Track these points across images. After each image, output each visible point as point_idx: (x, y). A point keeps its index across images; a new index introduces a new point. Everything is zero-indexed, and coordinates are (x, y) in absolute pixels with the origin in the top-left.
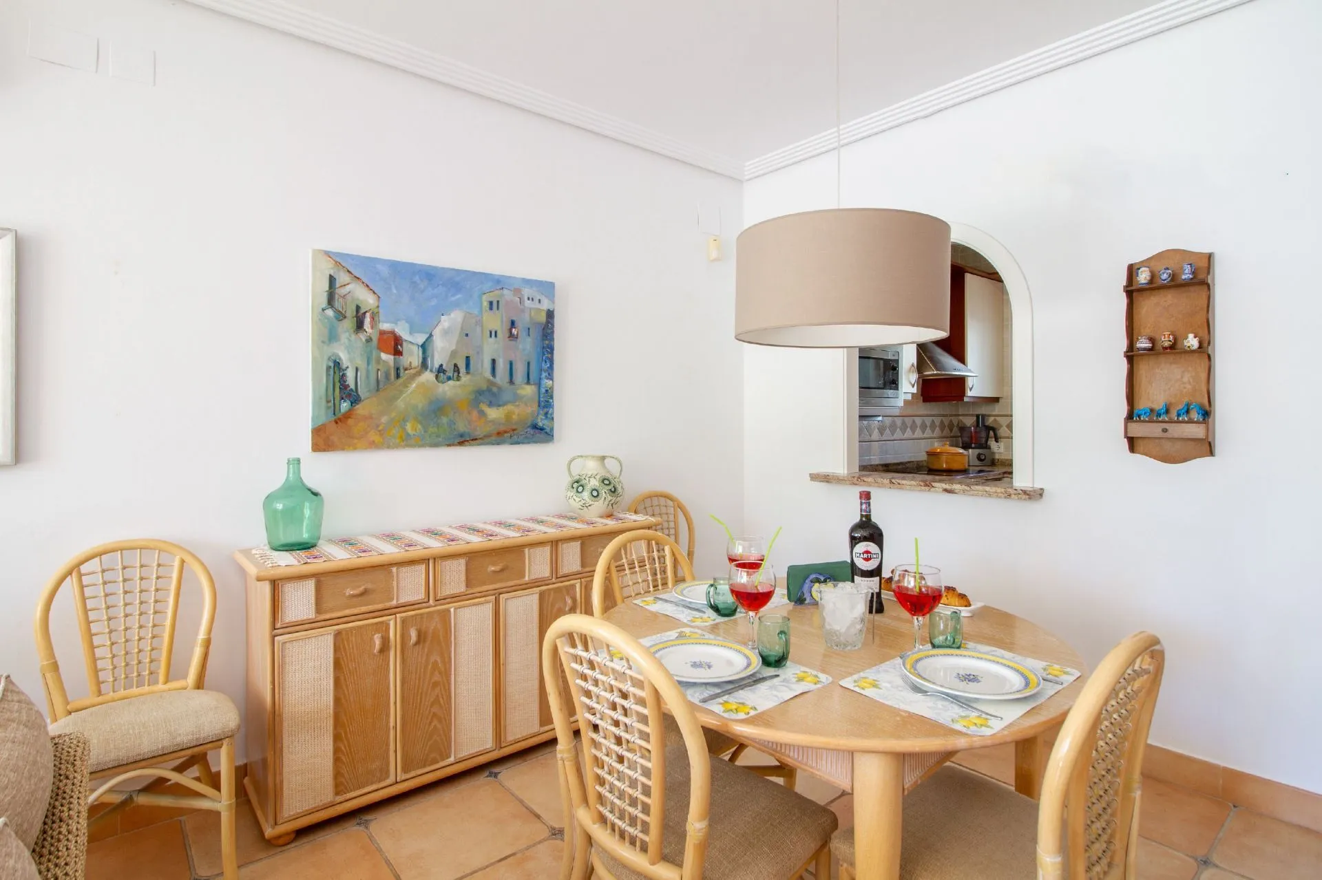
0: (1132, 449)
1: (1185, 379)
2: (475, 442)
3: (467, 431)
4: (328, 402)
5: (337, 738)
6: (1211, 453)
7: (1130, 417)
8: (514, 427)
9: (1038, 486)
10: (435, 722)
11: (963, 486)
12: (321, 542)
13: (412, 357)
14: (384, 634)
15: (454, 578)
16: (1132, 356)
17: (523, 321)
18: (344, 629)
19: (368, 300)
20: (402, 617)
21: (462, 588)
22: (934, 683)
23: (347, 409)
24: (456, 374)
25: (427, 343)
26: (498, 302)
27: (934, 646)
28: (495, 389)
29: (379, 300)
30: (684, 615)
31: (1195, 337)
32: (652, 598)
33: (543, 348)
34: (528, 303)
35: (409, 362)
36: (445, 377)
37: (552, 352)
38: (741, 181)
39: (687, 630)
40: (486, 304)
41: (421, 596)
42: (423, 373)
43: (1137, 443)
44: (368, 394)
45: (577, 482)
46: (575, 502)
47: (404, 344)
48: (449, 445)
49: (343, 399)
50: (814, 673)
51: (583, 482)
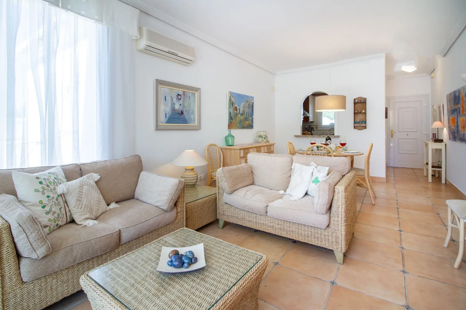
0: (354, 128)
1: (362, 117)
3: (244, 126)
6: (366, 129)
7: (355, 123)
8: (249, 125)
13: (238, 111)
16: (355, 113)
17: (250, 104)
23: (231, 121)
24: (243, 115)
25: (240, 109)
26: (247, 101)
28: (247, 118)
29: (235, 101)
31: (364, 111)
33: (252, 110)
38: (275, 75)
42: (239, 115)
43: (355, 127)
44: (234, 118)
45: (260, 136)
48: (242, 129)
49: (231, 119)
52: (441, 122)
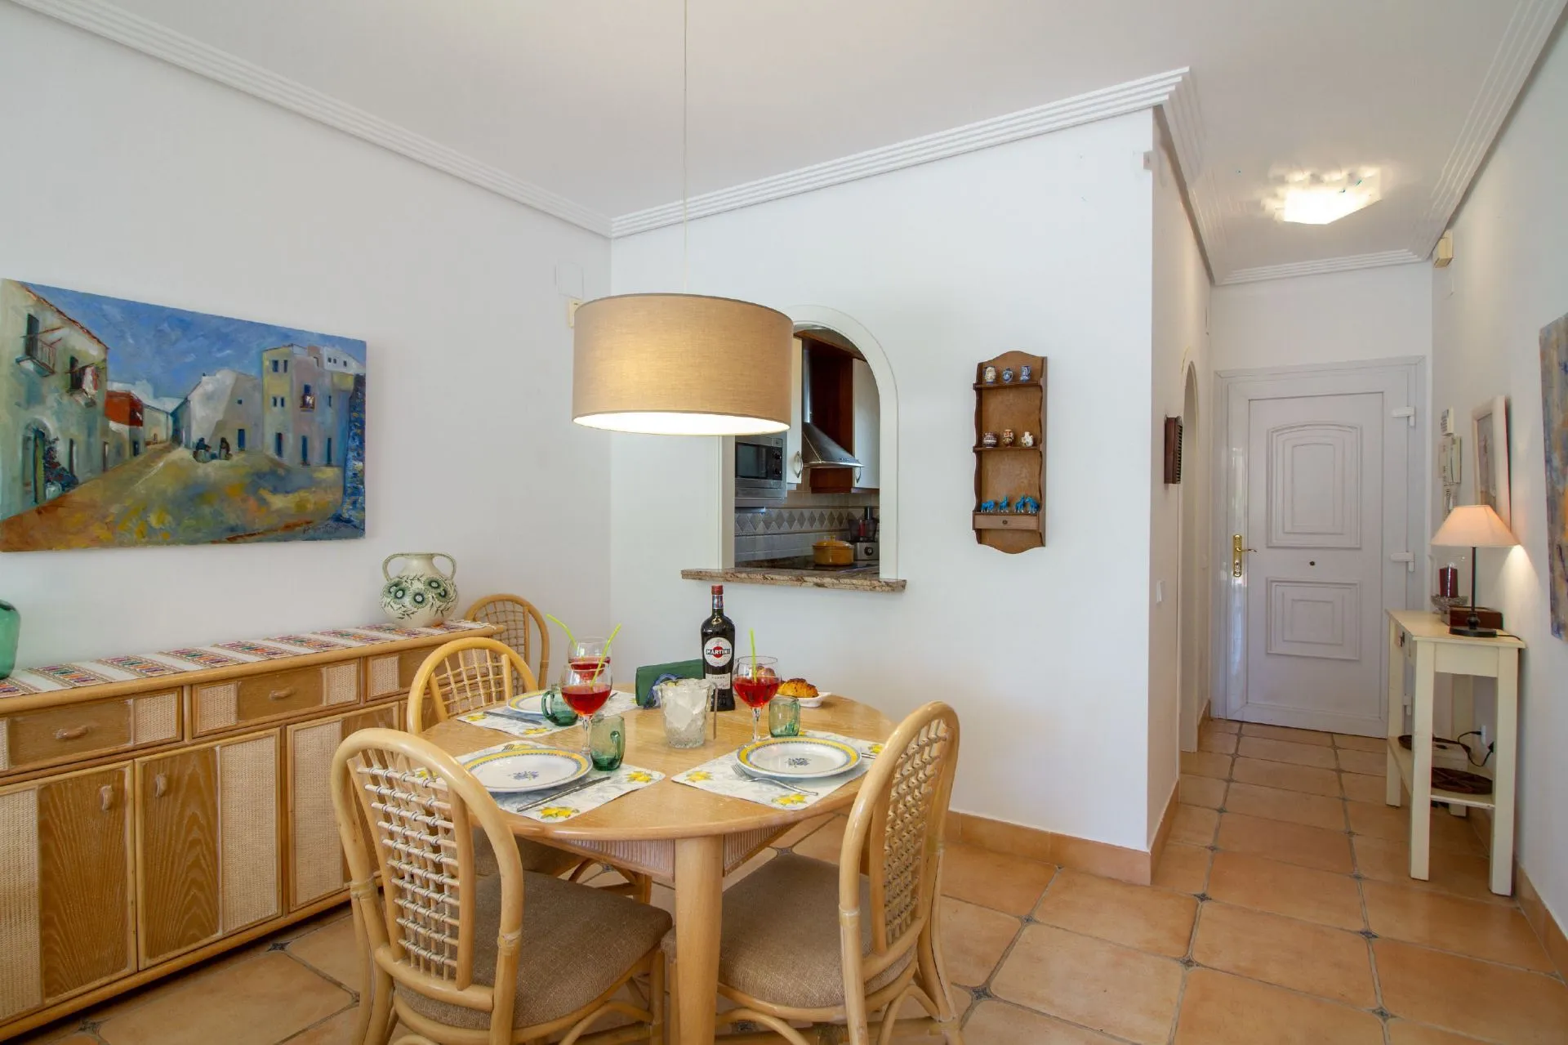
0: (980, 540)
1: (1023, 475)
2: (253, 537)
3: (239, 523)
4: (26, 484)
5: (45, 923)
6: (1042, 544)
7: (979, 509)
8: (309, 519)
9: (901, 578)
10: (194, 891)
11: (833, 580)
12: (14, 673)
13: (158, 427)
14: (116, 785)
15: (219, 708)
16: (980, 451)
17: (322, 387)
18: (56, 782)
19: (89, 351)
20: (142, 762)
21: (232, 721)
22: (763, 769)
23: (57, 493)
24: (224, 452)
25: (179, 411)
26: (286, 362)
27: (773, 736)
28: (281, 472)
29: (106, 353)
30: (515, 728)
31: (1030, 435)
32: (481, 713)
33: (350, 421)
34: (328, 366)
35: (152, 435)
36: (208, 455)
37: (362, 427)
38: (606, 238)
39: (516, 743)
40: (267, 363)
41: (171, 733)
42: (174, 449)
43: (985, 535)
44: (89, 475)
45: (396, 585)
46: (394, 610)
47: (146, 411)
48: (214, 542)
49: (48, 481)
50: (648, 772)
51: (404, 585)
52: (1494, 507)
